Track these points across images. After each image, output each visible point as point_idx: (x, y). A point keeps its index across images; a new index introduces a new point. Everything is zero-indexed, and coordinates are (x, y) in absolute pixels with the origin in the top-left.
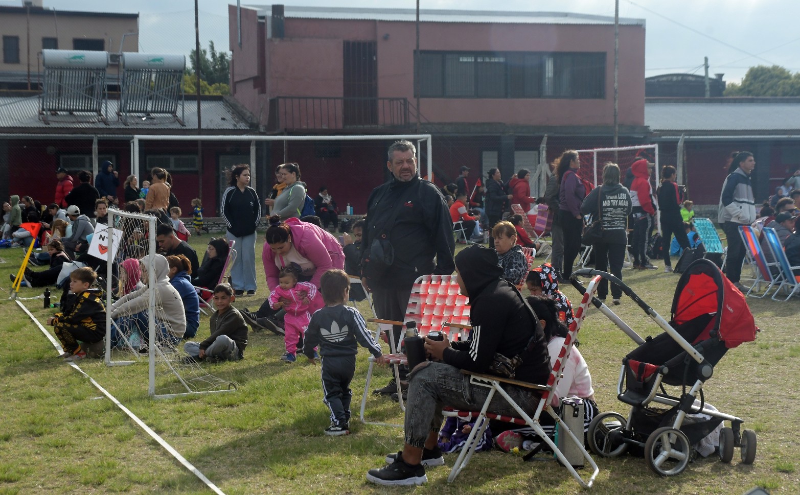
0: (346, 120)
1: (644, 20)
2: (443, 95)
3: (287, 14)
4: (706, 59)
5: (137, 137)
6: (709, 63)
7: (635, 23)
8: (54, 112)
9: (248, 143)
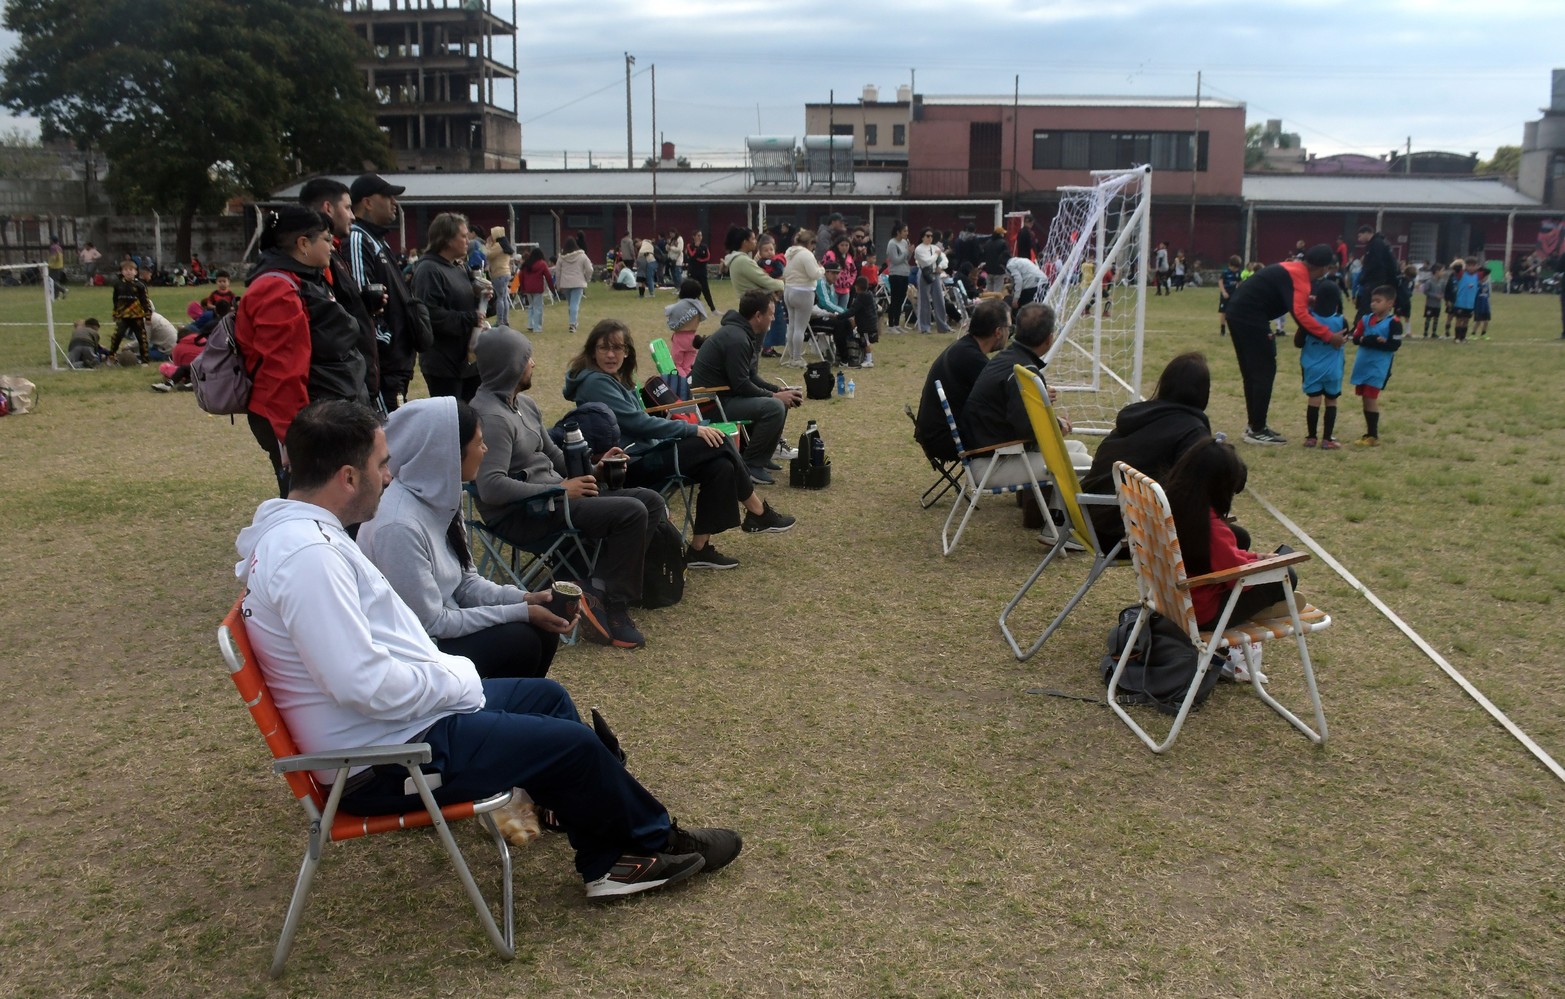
0: (971, 188)
1: (1245, 103)
2: (1060, 167)
3: (925, 102)
4: (1409, 139)
5: (762, 202)
6: (1412, 142)
7: (1236, 106)
8: (765, 183)
9: (867, 207)
